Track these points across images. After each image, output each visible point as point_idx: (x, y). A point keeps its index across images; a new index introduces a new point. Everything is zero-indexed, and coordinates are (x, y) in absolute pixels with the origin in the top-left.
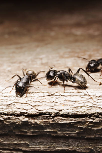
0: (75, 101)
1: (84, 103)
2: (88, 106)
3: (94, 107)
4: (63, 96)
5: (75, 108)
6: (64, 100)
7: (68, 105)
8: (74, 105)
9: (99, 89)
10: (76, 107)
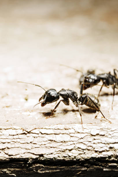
0: (62, 142)
1: (74, 144)
2: (80, 148)
3: (89, 150)
4: (44, 134)
5: (62, 152)
6: (46, 140)
7: (51, 147)
8: (61, 147)
9: (96, 124)
10: (63, 150)
